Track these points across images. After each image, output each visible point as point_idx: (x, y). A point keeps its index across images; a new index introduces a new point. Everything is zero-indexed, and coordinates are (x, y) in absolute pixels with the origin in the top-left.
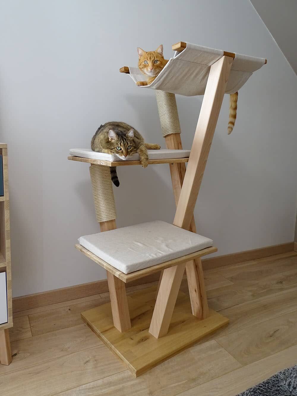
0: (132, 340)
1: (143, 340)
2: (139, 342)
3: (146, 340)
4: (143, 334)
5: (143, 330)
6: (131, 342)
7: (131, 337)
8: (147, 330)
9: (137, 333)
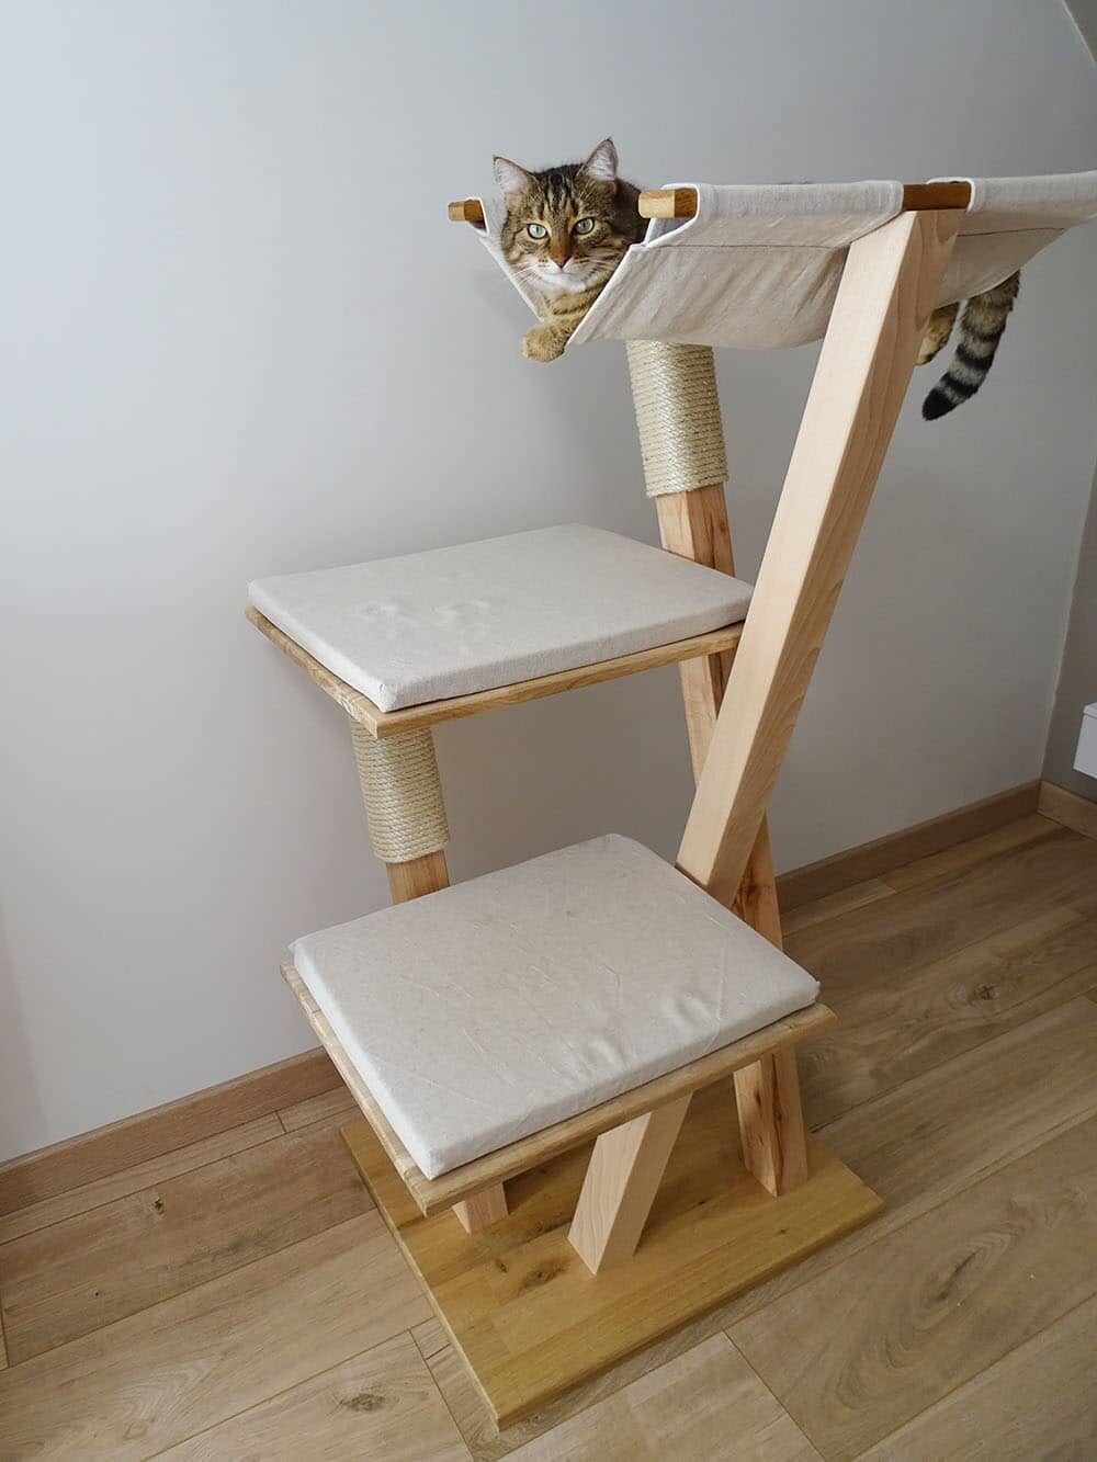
0: (504, 1274)
1: (540, 1276)
2: (527, 1284)
3: (553, 1275)
4: (545, 1249)
5: (550, 1229)
6: (500, 1281)
7: (503, 1258)
8: (564, 1227)
9: (524, 1242)
